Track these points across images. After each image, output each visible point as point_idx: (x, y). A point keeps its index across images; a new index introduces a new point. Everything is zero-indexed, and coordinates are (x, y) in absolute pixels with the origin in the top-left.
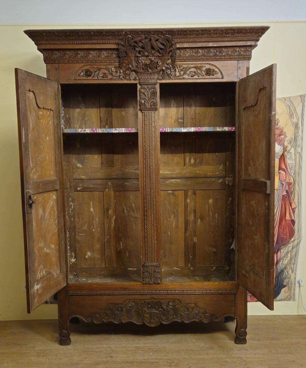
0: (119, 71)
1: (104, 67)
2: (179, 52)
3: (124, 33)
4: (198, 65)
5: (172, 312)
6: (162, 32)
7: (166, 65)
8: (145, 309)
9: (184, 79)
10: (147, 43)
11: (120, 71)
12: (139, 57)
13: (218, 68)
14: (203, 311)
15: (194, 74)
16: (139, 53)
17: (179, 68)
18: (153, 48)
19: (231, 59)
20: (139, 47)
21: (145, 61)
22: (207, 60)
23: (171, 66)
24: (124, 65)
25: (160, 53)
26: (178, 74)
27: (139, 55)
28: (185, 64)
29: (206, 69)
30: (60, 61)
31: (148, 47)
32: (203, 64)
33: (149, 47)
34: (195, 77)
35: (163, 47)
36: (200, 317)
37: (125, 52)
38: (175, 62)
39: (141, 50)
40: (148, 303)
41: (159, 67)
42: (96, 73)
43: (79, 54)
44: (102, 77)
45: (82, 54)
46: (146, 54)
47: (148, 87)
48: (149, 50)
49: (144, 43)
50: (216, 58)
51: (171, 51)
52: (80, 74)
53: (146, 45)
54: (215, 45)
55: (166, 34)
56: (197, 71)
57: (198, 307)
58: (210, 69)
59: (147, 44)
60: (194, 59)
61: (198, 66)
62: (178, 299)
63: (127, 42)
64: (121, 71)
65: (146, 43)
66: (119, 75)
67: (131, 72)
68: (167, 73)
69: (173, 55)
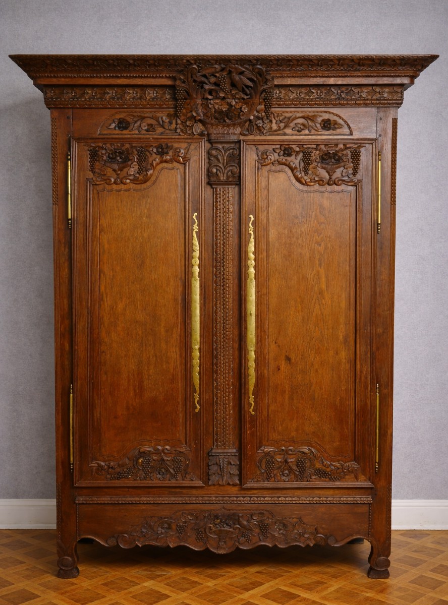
0: (174, 122)
1: (150, 115)
2: (278, 92)
3: (185, 61)
4: (309, 114)
5: (257, 530)
6: (250, 61)
7: (255, 112)
8: (211, 525)
9: (285, 134)
10: (225, 77)
11: (176, 122)
12: (210, 100)
13: (343, 119)
14: (312, 529)
15: (302, 127)
16: (210, 93)
17: (277, 119)
18: (233, 85)
19: (366, 105)
20: (210, 83)
21: (220, 107)
22: (326, 105)
23: (263, 114)
24: (184, 111)
25: (246, 94)
26: (274, 127)
27: (210, 97)
28: (287, 112)
29: (323, 120)
30: (75, 105)
31: (226, 84)
32: (317, 112)
33: (228, 86)
34: (303, 132)
35: (250, 84)
36: (307, 539)
37: (186, 91)
38: (270, 108)
39: (212, 89)
40: (215, 516)
41: (243, 115)
42: (136, 125)
43: (108, 93)
44: (147, 131)
45: (111, 93)
46: (222, 95)
47: (223, 147)
48: (226, 88)
49: (220, 78)
50: (340, 103)
51: (264, 90)
52: (110, 125)
53: (222, 81)
54: (340, 82)
55: (257, 64)
56: (307, 122)
57: (304, 523)
58: (329, 120)
59: (224, 79)
60: (302, 105)
61: (309, 116)
62: (269, 511)
63: (190, 76)
64: (179, 122)
65: (222, 77)
66: (175, 127)
67: (195, 122)
68: (257, 125)
69: (267, 96)
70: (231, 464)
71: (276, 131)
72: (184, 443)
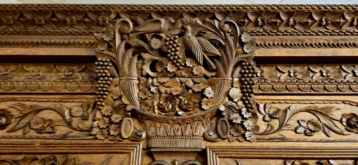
1: (53, 105)
2: (260, 70)
7: (227, 100)
9: (283, 139)
10: (175, 39)
12: (153, 78)
15: (311, 127)
16: (153, 67)
18: (189, 53)
20: (152, 49)
21: (168, 89)
23: (240, 103)
24: (109, 98)
26: (263, 127)
27: (151, 73)
31: (176, 50)
32: (330, 101)
33: (180, 53)
35: (217, 52)
37: (113, 63)
38: (251, 94)
39: (156, 60)
41: (207, 103)
42: (23, 121)
46: (171, 70)
47: (173, 162)
48: (179, 58)
51: (239, 63)
53: (171, 47)
56: (317, 119)
59: (174, 43)
61: (316, 107)
64: (98, 115)
65: (171, 40)
66: (89, 126)
67: (126, 116)
68: (231, 121)
69: (245, 73)
71: (265, 133)
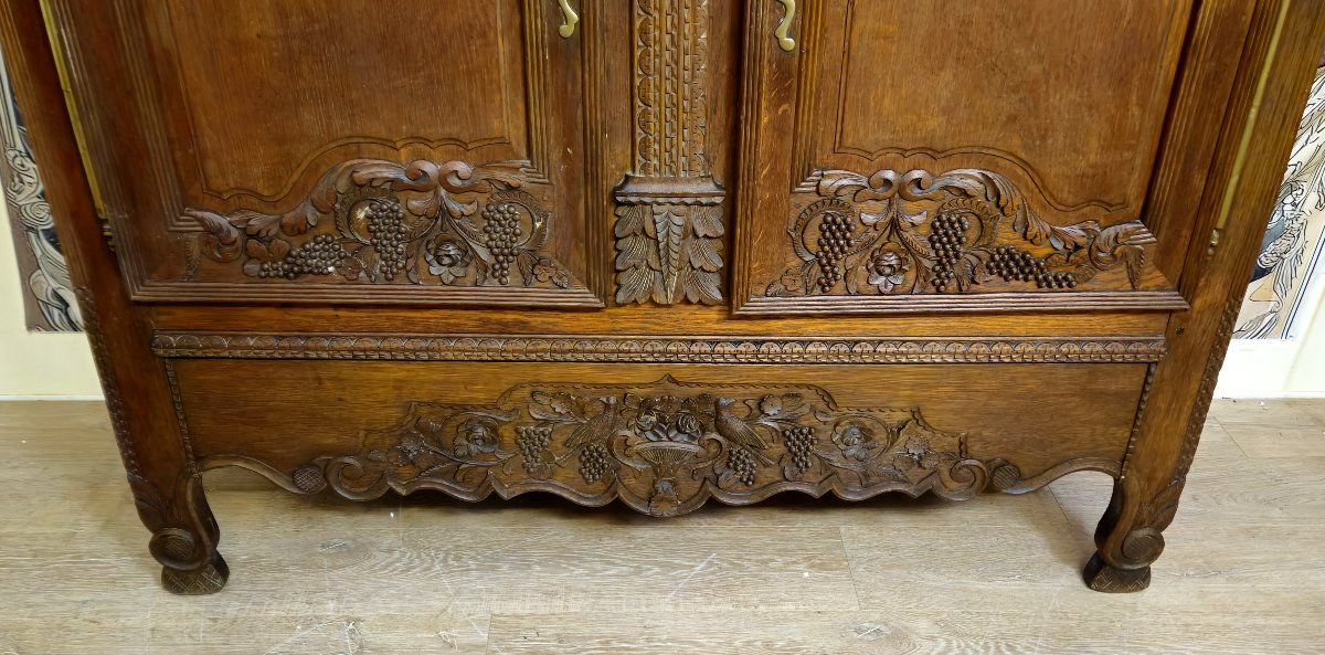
5: (778, 449)
8: (627, 433)
14: (950, 443)
36: (928, 472)
40: (640, 405)
57: (926, 426)
62: (817, 388)
70: (696, 237)
72: (524, 152)
